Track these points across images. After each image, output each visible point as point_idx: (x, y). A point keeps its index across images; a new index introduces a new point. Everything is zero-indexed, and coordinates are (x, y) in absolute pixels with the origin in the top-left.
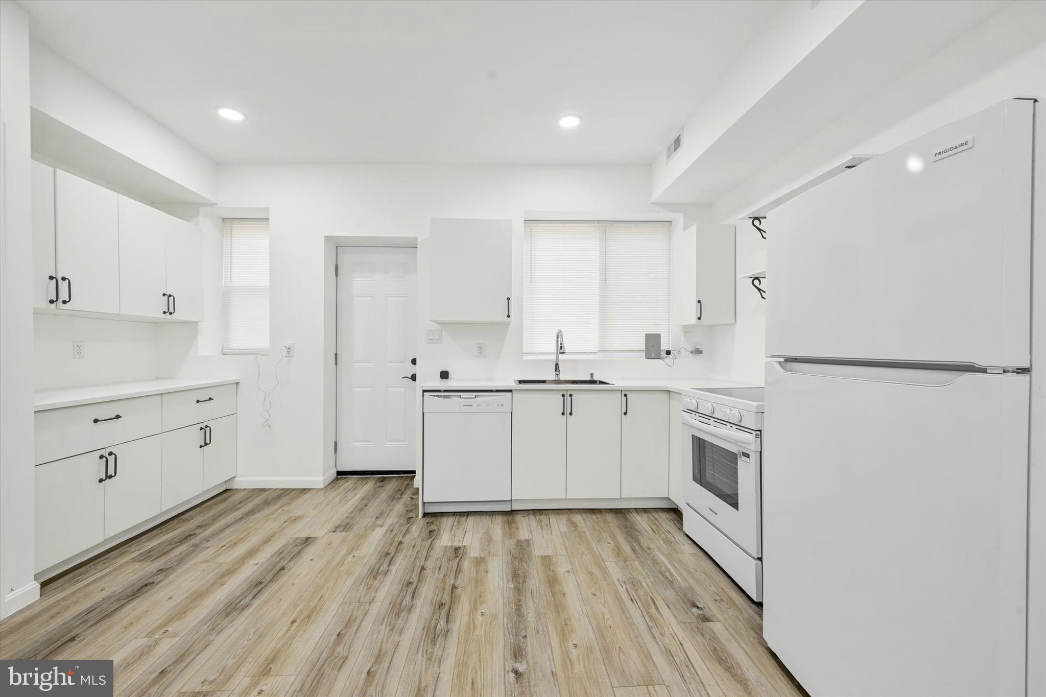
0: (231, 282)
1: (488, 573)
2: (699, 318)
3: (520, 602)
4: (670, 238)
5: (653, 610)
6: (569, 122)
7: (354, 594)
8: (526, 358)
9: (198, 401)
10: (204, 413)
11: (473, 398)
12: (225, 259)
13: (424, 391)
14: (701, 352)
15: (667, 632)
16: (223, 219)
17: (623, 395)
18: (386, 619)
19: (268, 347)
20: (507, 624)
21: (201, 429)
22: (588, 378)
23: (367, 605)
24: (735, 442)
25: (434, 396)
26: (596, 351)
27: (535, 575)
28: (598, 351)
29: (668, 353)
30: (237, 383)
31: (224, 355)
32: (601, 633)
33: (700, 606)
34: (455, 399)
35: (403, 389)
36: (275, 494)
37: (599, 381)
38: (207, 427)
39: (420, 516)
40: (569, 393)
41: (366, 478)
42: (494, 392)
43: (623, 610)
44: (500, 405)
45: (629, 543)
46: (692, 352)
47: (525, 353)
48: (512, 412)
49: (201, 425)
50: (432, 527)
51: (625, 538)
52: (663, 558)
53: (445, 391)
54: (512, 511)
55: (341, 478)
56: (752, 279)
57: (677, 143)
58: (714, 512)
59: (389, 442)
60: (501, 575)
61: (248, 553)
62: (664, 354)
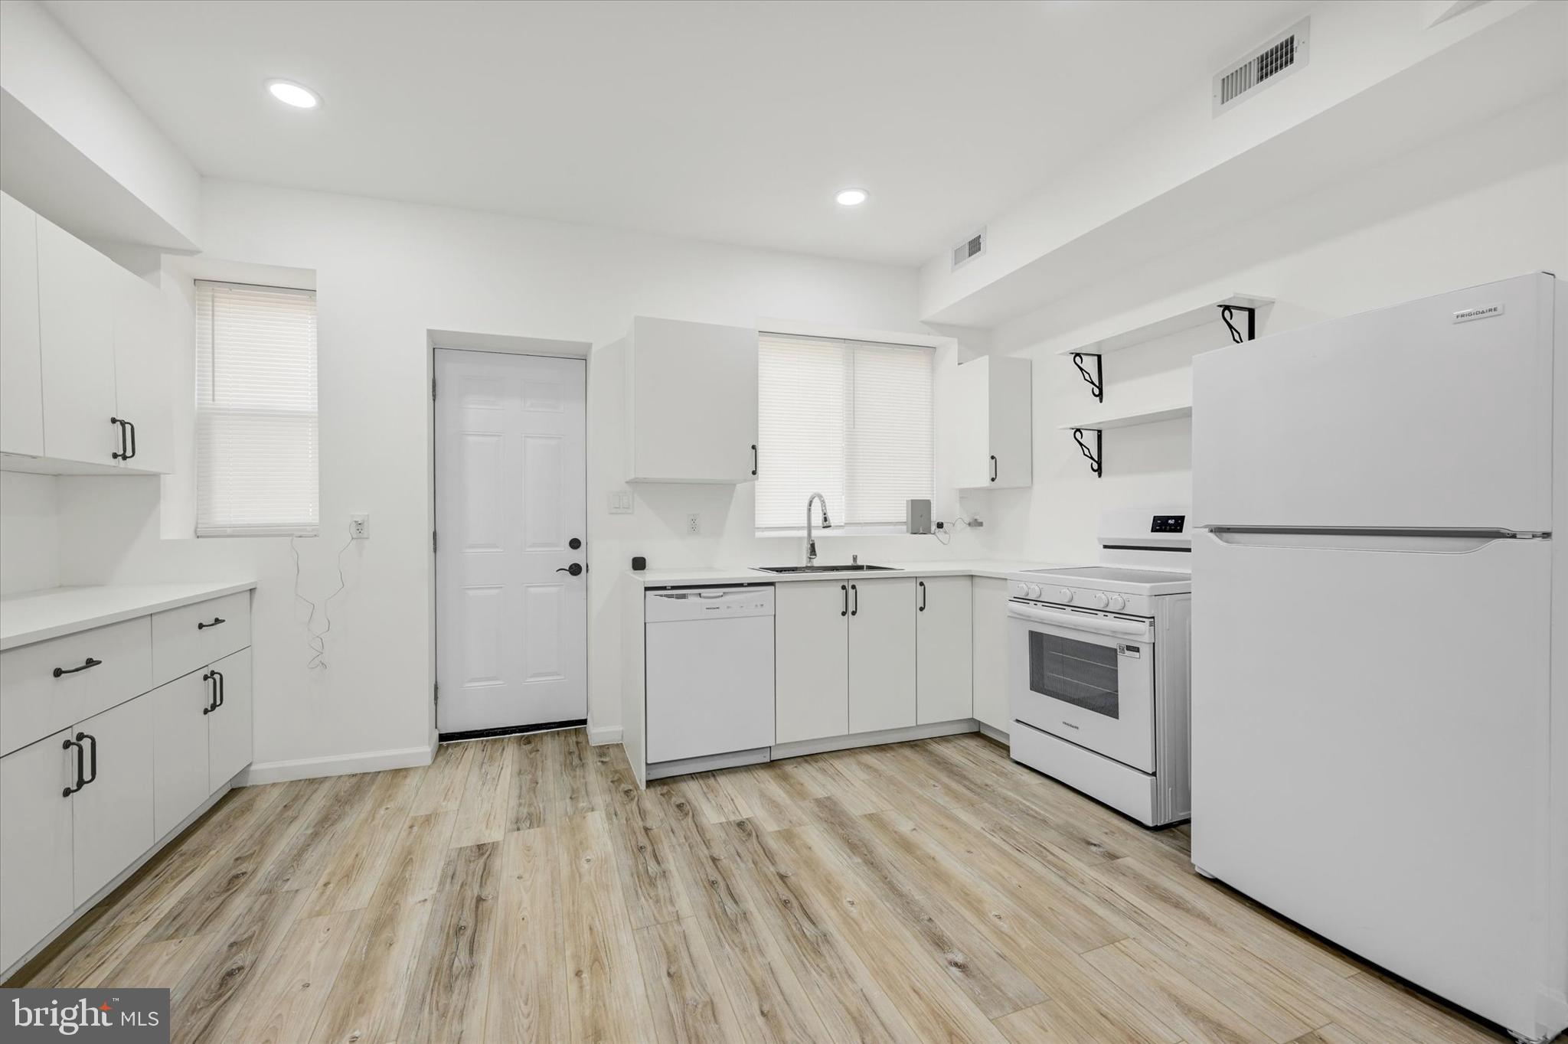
0: (213, 400)
1: (812, 848)
2: (993, 480)
3: (886, 878)
4: (933, 369)
5: (1050, 857)
6: (851, 198)
7: (641, 914)
8: (759, 534)
9: (201, 626)
10: (208, 649)
11: (719, 597)
12: (198, 357)
13: (647, 589)
14: (981, 524)
15: (1086, 880)
16: (195, 280)
17: (918, 584)
18: (722, 936)
19: (318, 521)
20: (895, 910)
21: (206, 678)
22: (850, 563)
23: (675, 925)
24: (1114, 634)
25: (661, 596)
26: (843, 524)
27: (877, 840)
28: (846, 524)
29: (940, 526)
30: (251, 590)
31: (198, 537)
32: (1013, 894)
33: (1096, 843)
34: (693, 600)
35: (553, 590)
36: (346, 785)
37: (867, 566)
38: (213, 673)
39: (643, 786)
40: (851, 584)
41: (495, 740)
42: (746, 586)
43: (1018, 864)
44: (759, 606)
45: (960, 783)
46: (970, 524)
47: (758, 528)
48: (775, 616)
49: (206, 671)
50: (676, 800)
51: (949, 777)
52: (1010, 794)
53: (674, 588)
54: (772, 761)
55: (448, 745)
56: (1074, 431)
57: (975, 246)
58: (1073, 727)
59: (531, 677)
60: (832, 848)
61: (390, 885)
62: (934, 527)
